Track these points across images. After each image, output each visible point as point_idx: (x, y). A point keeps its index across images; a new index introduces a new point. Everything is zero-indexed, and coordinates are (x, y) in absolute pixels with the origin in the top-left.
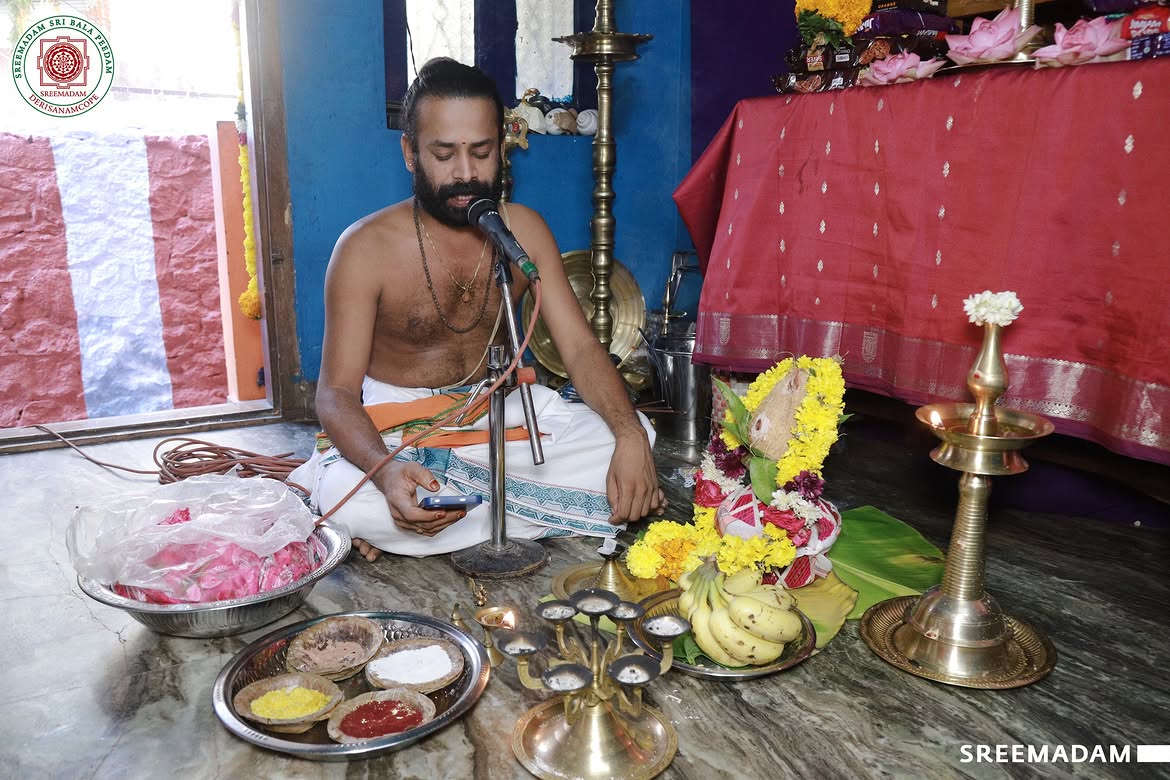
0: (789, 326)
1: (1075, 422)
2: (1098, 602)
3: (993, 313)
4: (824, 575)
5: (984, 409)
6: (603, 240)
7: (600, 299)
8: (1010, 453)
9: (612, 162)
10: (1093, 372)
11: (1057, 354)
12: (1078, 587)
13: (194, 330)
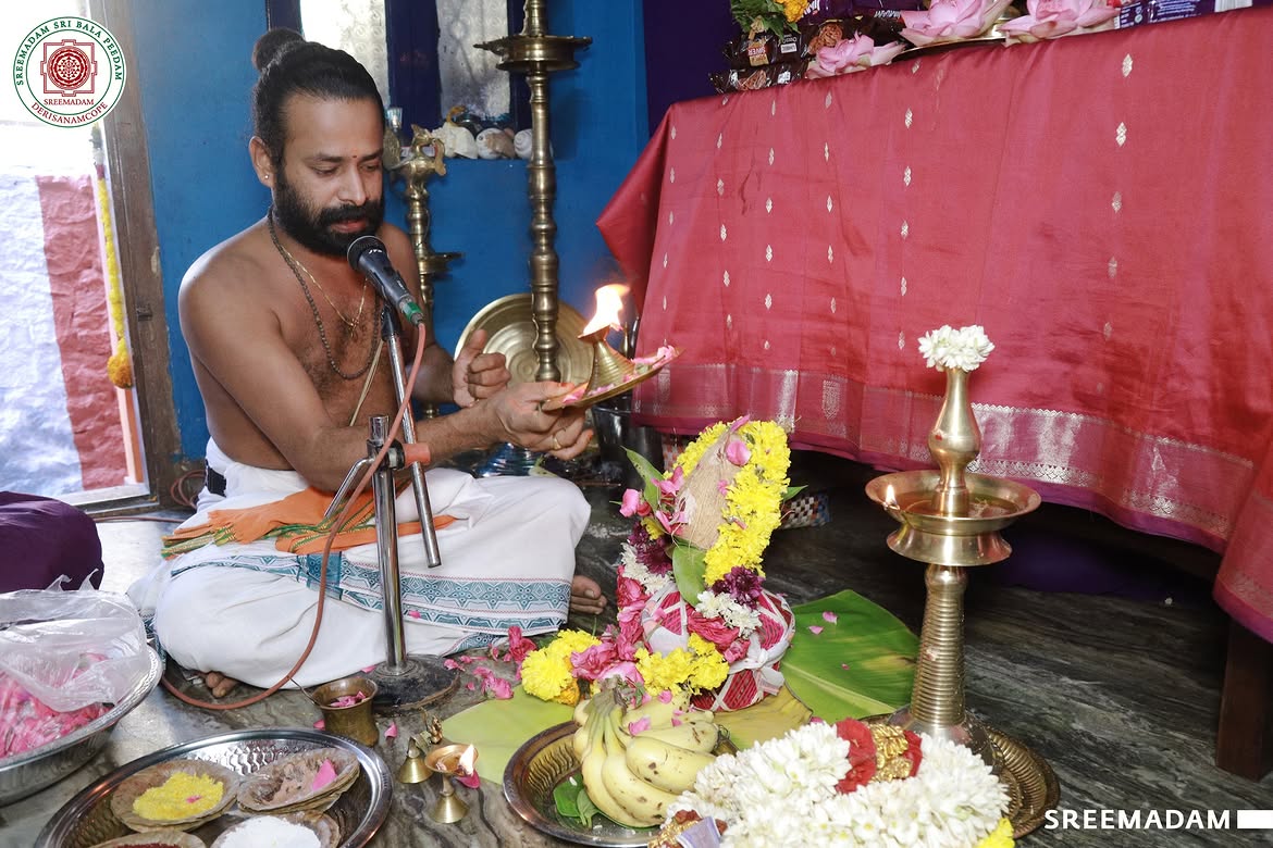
0: (738, 377)
1: (1077, 489)
2: (1118, 710)
3: (954, 356)
4: (774, 692)
5: (952, 481)
6: (545, 280)
7: (545, 350)
8: (986, 537)
9: (552, 189)
10: (1092, 424)
11: (1046, 402)
12: (1095, 691)
13: (105, 400)
